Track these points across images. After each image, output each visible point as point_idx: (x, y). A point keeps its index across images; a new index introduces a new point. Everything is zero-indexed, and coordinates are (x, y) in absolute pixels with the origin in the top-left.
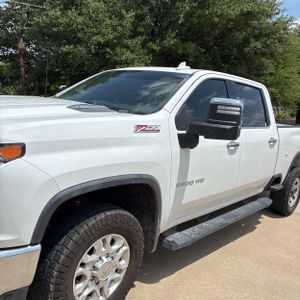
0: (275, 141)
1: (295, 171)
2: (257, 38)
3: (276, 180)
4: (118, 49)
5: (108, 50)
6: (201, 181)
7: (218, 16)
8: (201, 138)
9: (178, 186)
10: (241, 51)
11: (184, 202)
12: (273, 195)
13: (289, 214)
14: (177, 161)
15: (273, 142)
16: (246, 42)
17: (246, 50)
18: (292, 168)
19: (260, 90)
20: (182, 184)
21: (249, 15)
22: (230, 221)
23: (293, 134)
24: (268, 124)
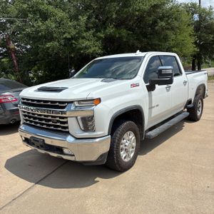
0: (186, 82)
1: (198, 96)
2: (161, 19)
3: (189, 102)
4: (80, 41)
5: (74, 42)
6: (157, 106)
7: (137, 11)
8: (157, 86)
9: (149, 108)
10: (153, 29)
11: (153, 115)
12: (189, 110)
13: (198, 120)
14: (148, 98)
15: (185, 82)
16: (155, 22)
17: (157, 28)
18: (196, 95)
19: (174, 57)
20: (151, 108)
21: (155, 7)
22: (172, 124)
23: (194, 76)
24: (181, 73)
